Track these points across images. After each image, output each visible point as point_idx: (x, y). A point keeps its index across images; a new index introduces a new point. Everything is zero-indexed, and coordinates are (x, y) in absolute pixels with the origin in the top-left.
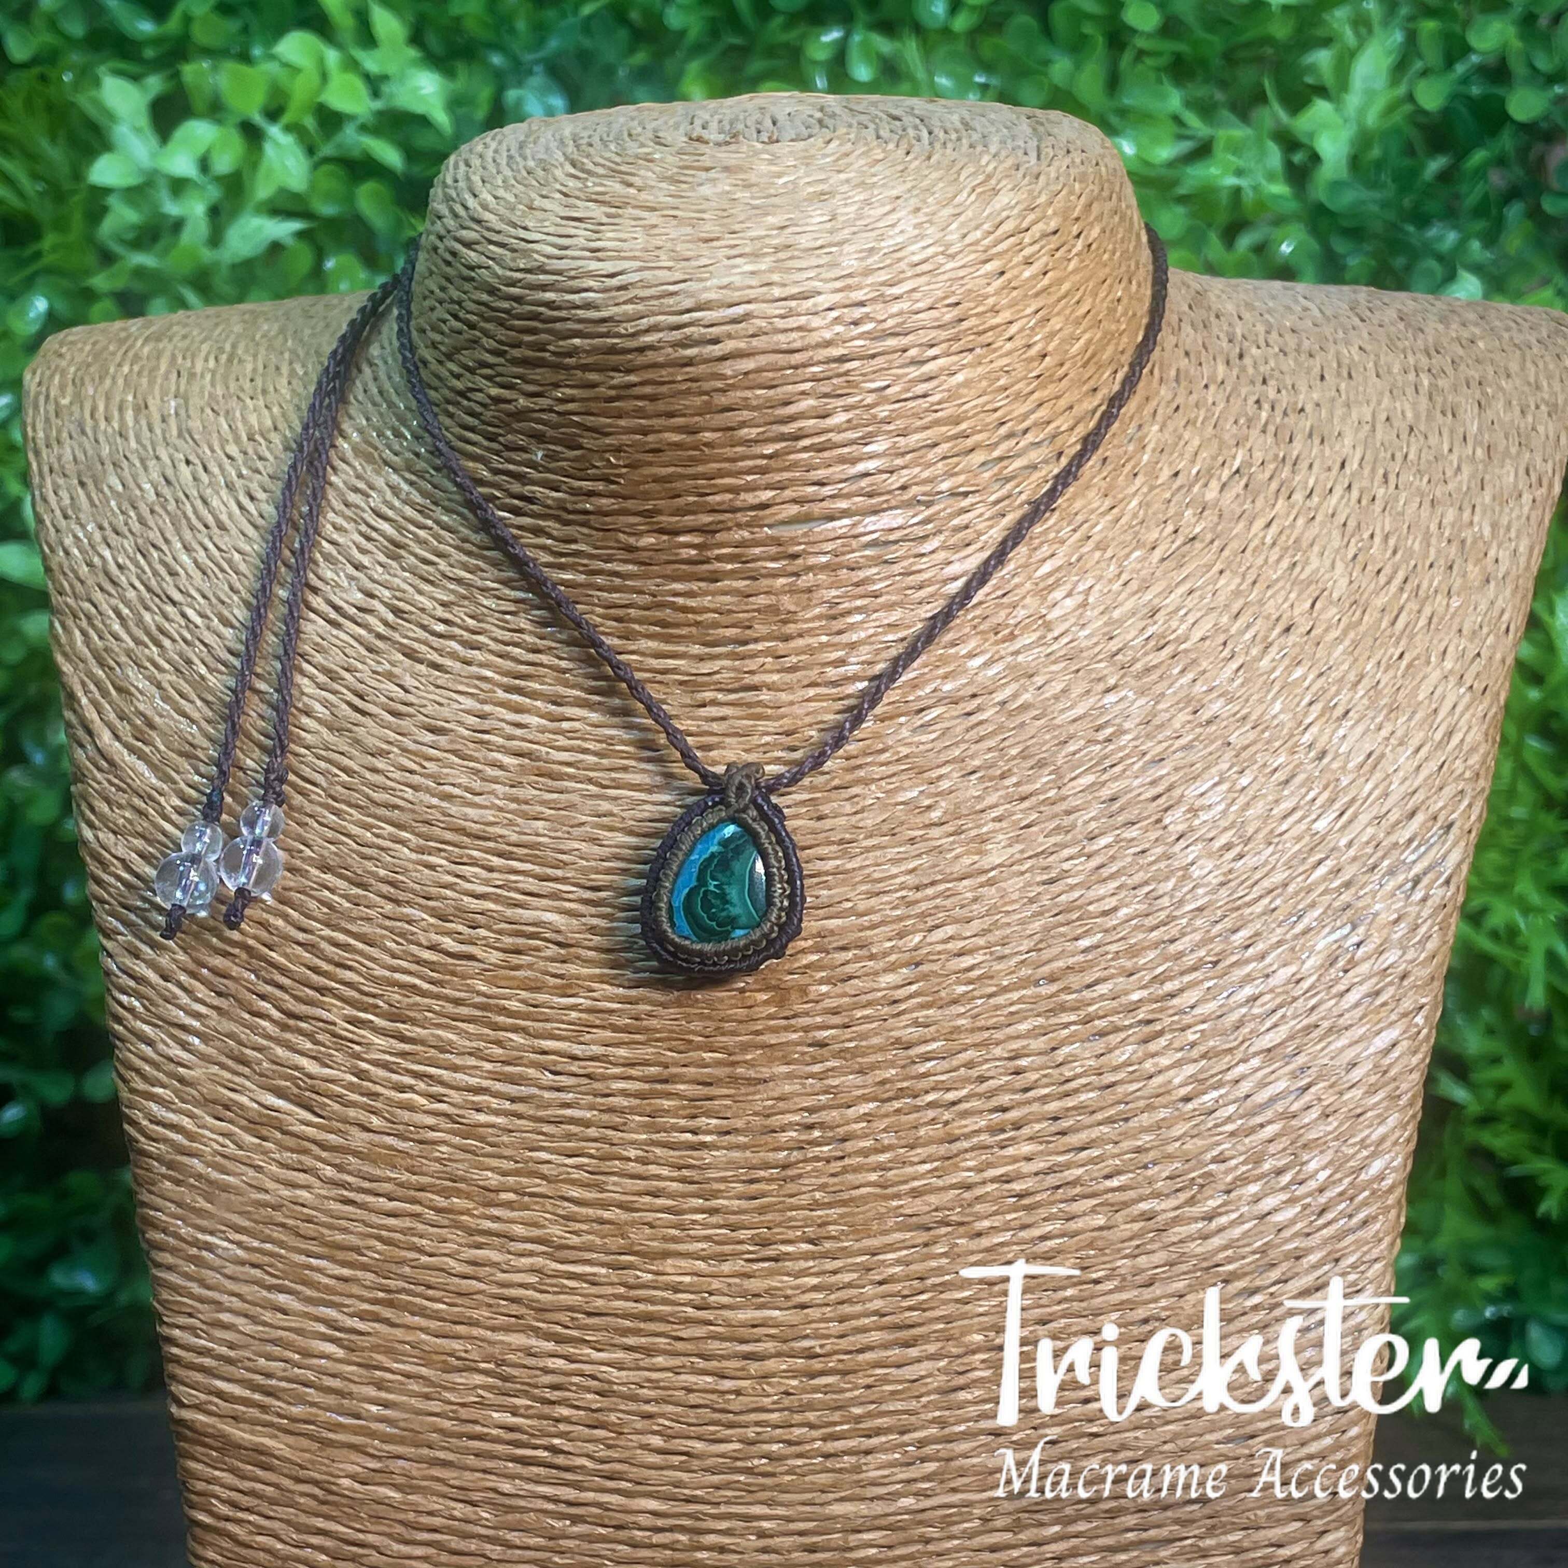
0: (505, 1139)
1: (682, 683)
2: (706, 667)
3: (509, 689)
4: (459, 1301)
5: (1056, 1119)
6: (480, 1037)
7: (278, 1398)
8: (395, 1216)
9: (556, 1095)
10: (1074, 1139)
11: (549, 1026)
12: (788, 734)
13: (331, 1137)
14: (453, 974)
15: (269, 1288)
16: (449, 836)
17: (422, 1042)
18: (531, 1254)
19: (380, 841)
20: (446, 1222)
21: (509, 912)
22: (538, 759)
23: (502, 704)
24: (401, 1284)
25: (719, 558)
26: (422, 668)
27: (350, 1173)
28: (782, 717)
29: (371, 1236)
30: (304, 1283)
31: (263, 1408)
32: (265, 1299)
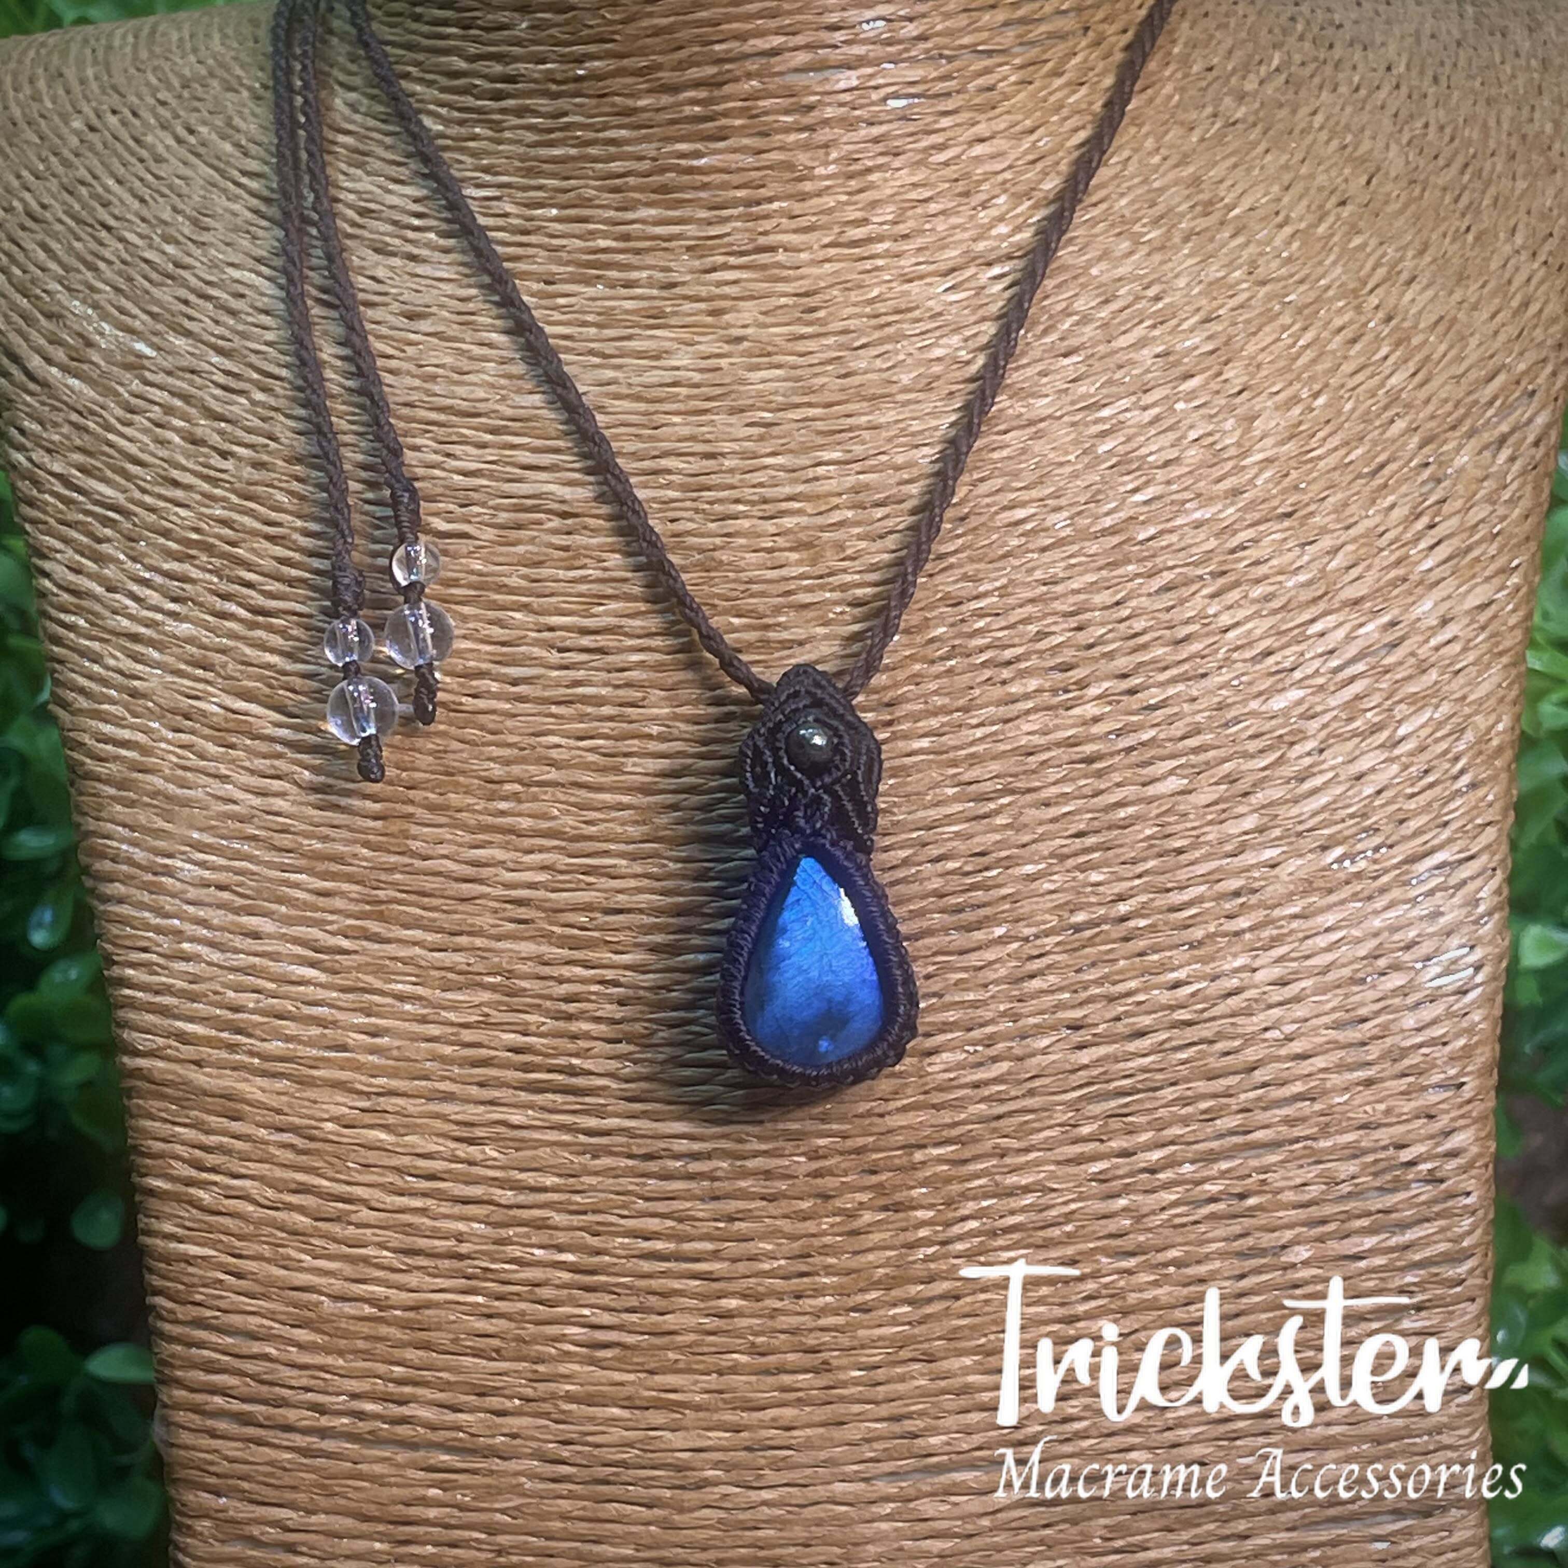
7: (249, 1035)
15: (237, 911)
20: (443, 820)
24: (393, 894)
29: (355, 842)
31: (232, 1047)
32: (233, 923)
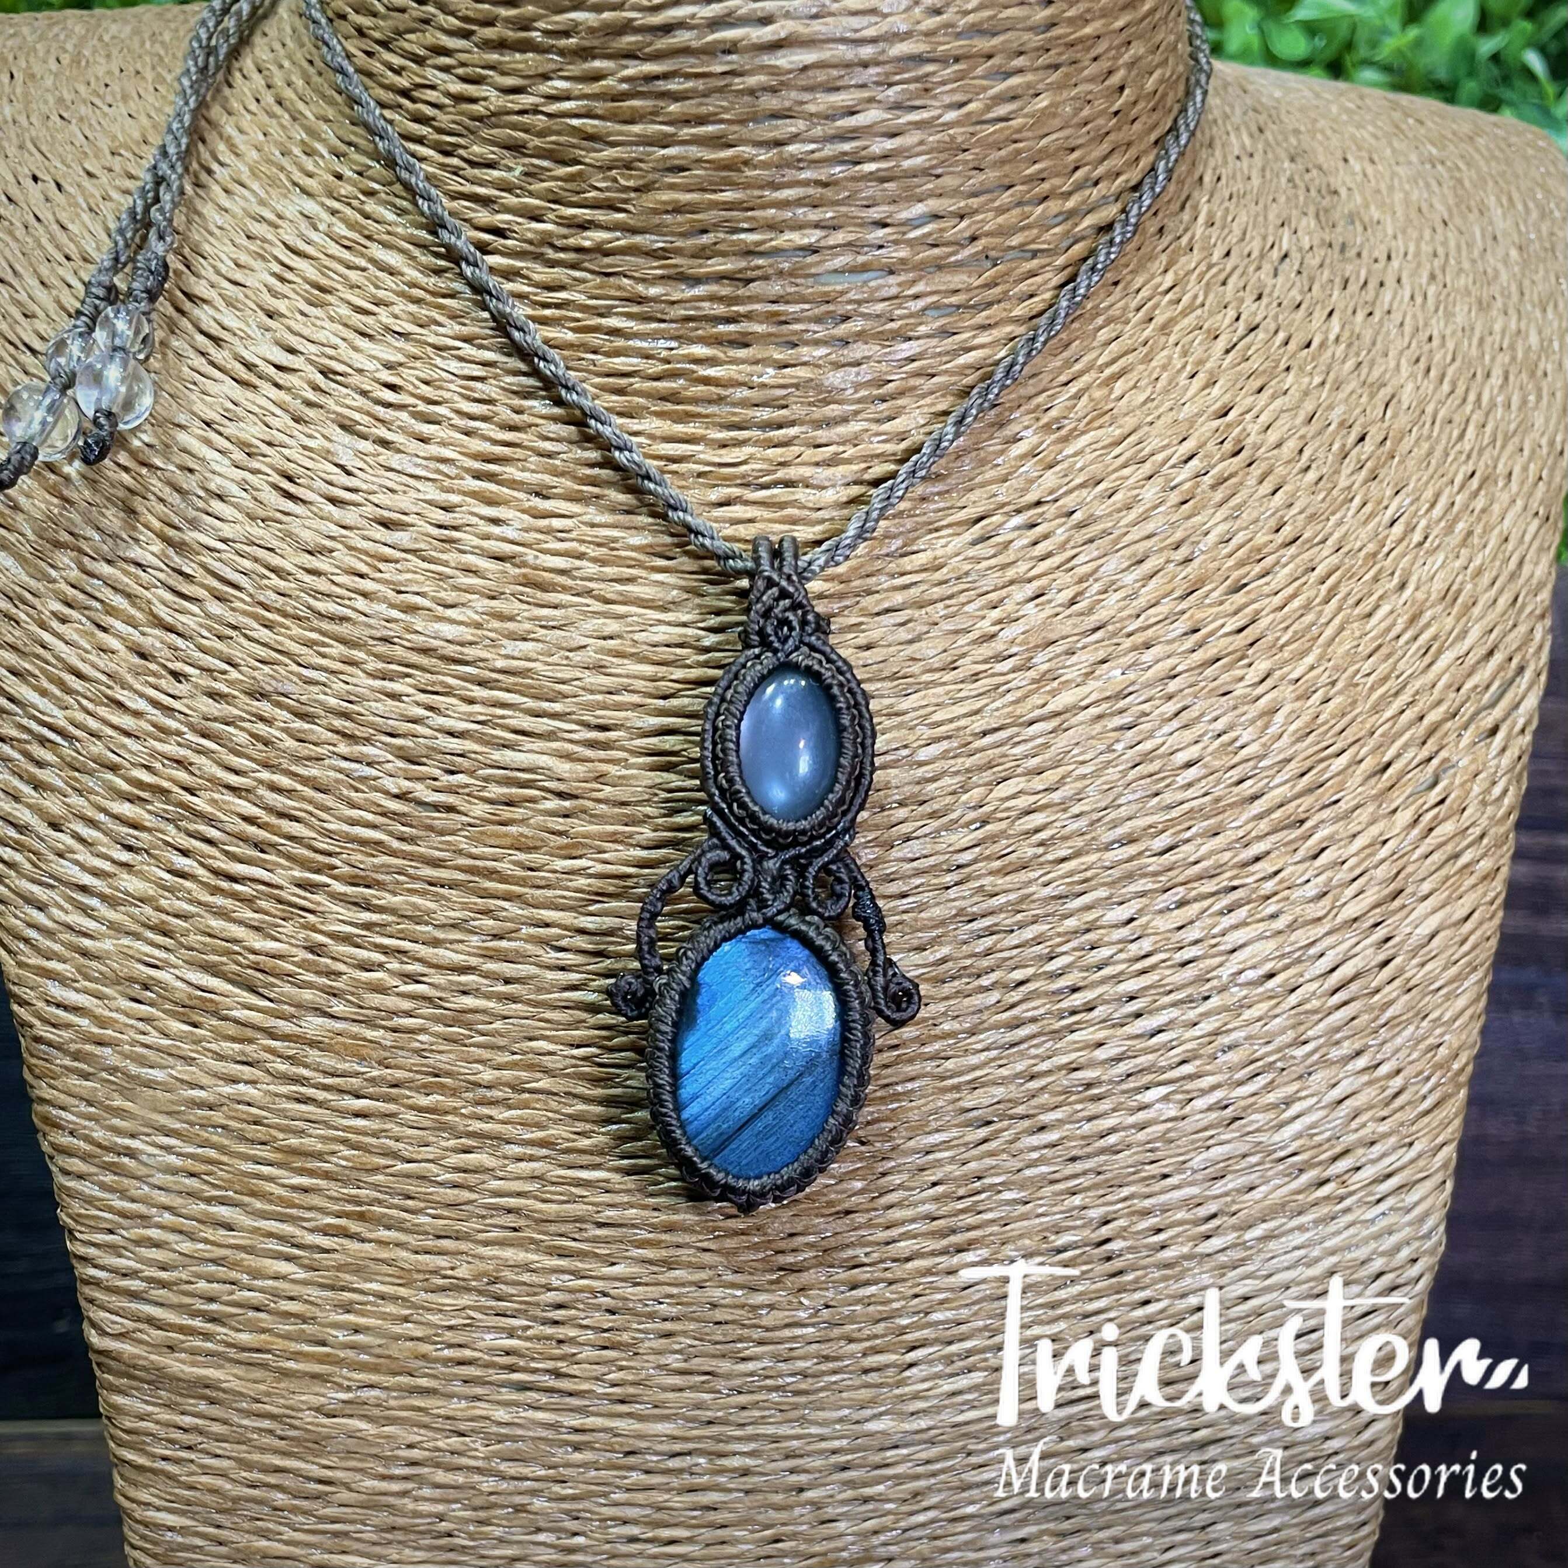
17: (393, 911)
21: (497, 756)
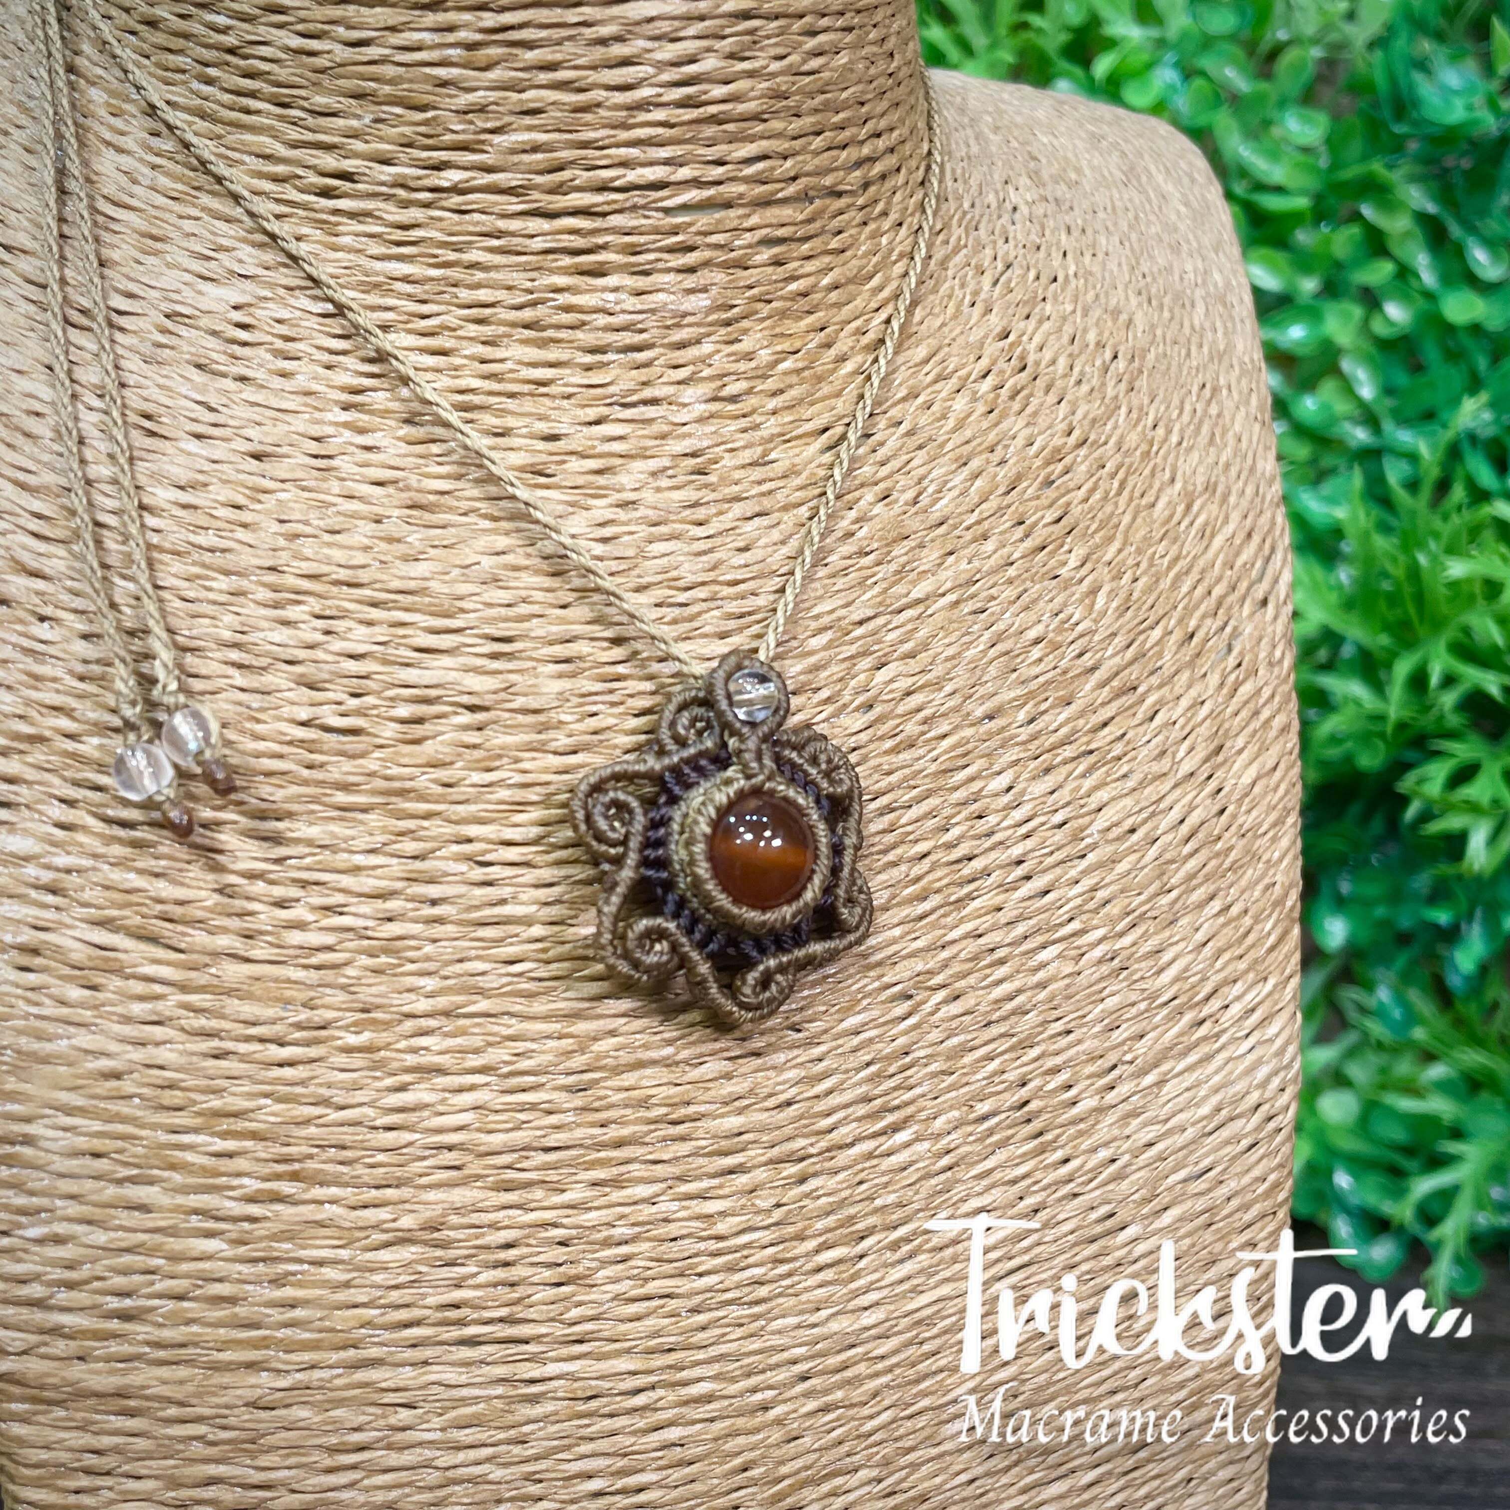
0: (429, 949)
1: (569, 397)
2: (596, 378)
3: (346, 408)
4: (381, 1157)
5: (1020, 862)
6: (384, 830)
8: (291, 1064)
9: (489, 890)
10: (1038, 883)
11: (472, 808)
12: (694, 455)
13: (193, 974)
14: (342, 754)
16: (306, 584)
18: (472, 1088)
19: (212, 596)
22: (408, 488)
23: (346, 425)
25: (604, 247)
26: (229, 384)
27: (223, 1017)
28: (689, 435)
30: (173, 1167)
